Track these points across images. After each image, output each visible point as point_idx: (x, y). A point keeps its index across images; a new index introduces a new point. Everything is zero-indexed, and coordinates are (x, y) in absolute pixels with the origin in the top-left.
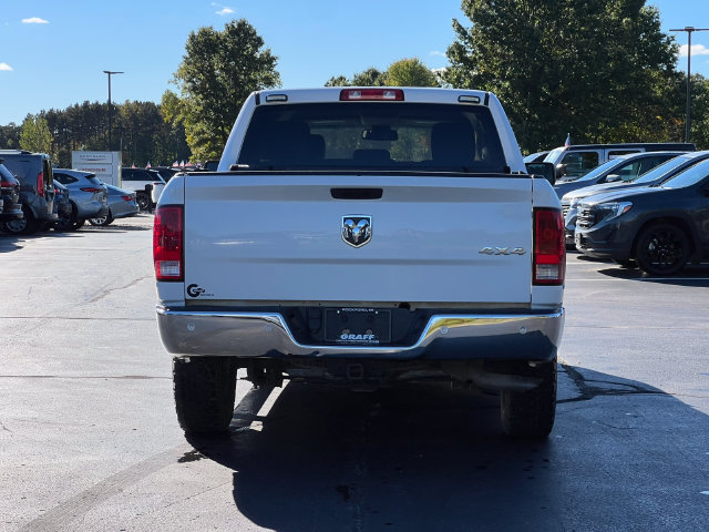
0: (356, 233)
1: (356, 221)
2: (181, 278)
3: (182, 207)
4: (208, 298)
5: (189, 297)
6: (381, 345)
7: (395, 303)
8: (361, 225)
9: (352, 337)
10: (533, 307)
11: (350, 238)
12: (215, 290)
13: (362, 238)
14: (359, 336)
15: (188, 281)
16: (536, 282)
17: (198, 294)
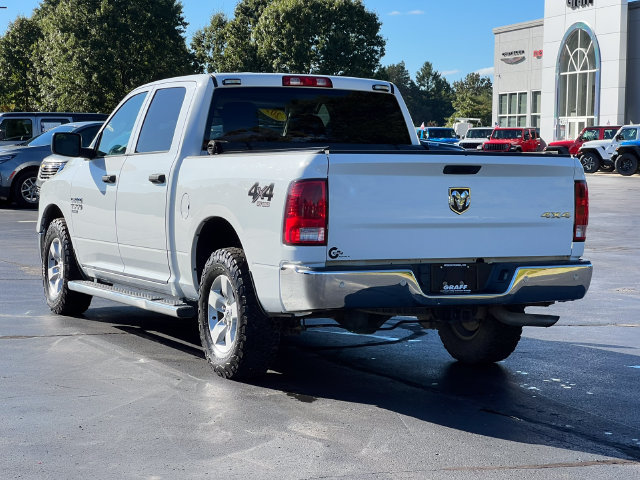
1: (461, 191)
2: (324, 243)
3: (326, 180)
4: (345, 259)
5: (330, 259)
6: (471, 293)
7: (473, 259)
8: (463, 196)
9: (451, 287)
10: (572, 259)
11: (455, 207)
12: (351, 252)
13: (465, 207)
15: (330, 246)
16: (575, 240)
17: (337, 255)
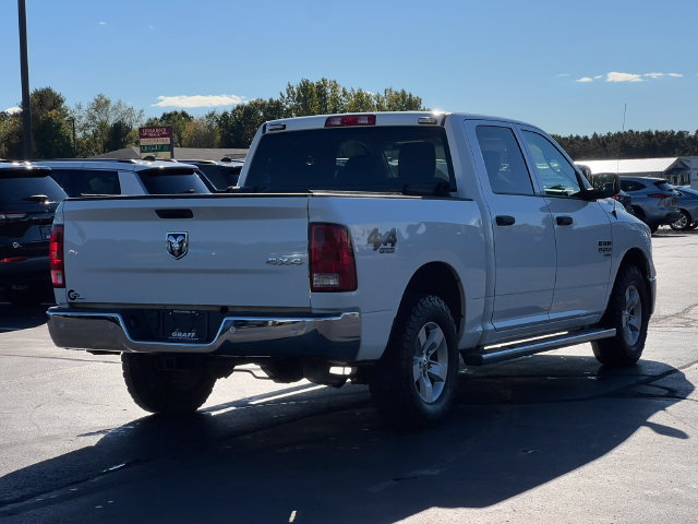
0: (176, 246)
1: (175, 236)
2: (63, 285)
3: (62, 226)
7: (217, 306)
8: (179, 239)
9: (180, 334)
10: (314, 312)
11: (172, 252)
13: (181, 251)
14: (185, 335)
16: (314, 290)
17: (75, 297)
